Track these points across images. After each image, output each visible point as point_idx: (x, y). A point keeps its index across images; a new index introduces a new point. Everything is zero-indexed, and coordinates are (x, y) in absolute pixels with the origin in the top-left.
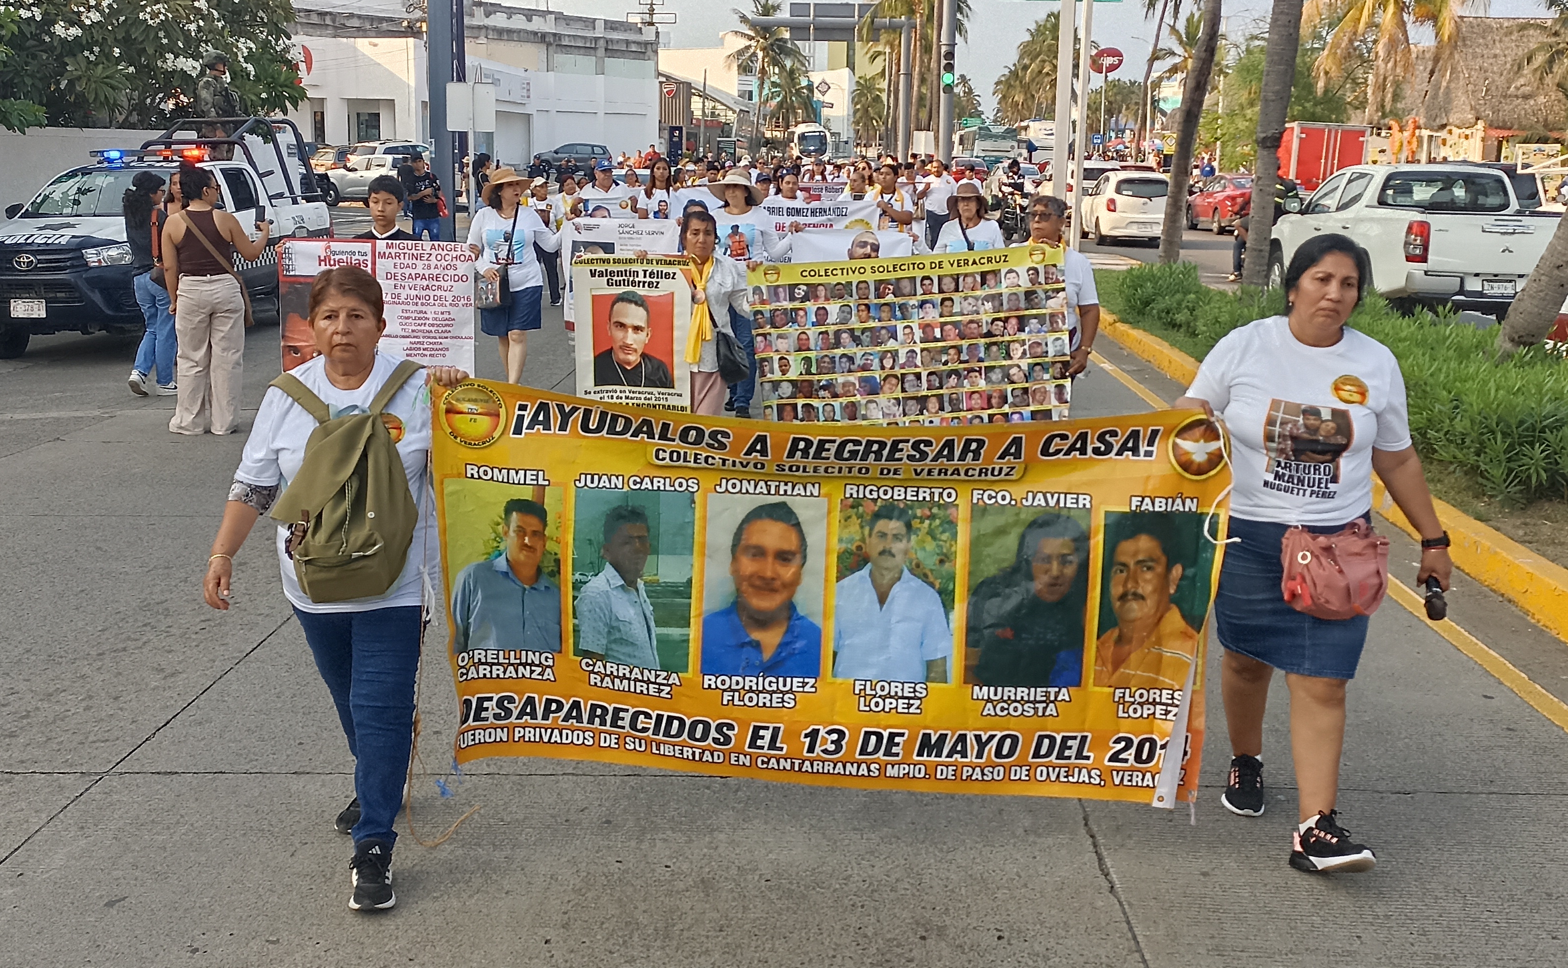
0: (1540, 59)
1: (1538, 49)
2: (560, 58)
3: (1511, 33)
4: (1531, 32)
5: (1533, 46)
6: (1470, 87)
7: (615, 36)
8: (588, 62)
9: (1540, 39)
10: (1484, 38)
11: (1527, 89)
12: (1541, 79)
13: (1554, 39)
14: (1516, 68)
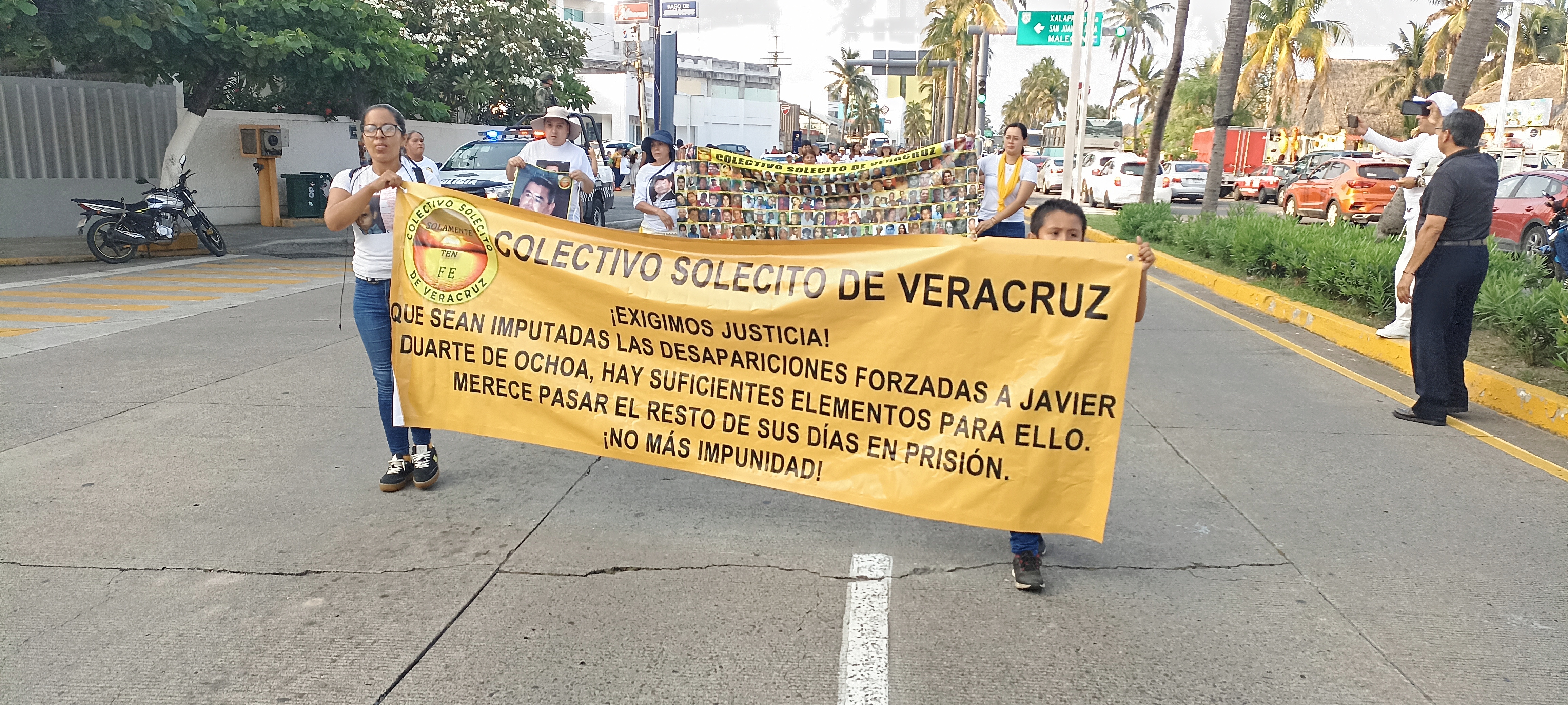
0: (1385, 87)
1: (1384, 81)
2: (715, 88)
3: (1365, 70)
4: (1379, 69)
5: (1380, 79)
6: (1336, 106)
7: (751, 73)
8: (733, 90)
9: (1385, 74)
10: (1346, 73)
11: (1375, 108)
12: (1386, 101)
13: (1395, 74)
14: (1368, 94)
